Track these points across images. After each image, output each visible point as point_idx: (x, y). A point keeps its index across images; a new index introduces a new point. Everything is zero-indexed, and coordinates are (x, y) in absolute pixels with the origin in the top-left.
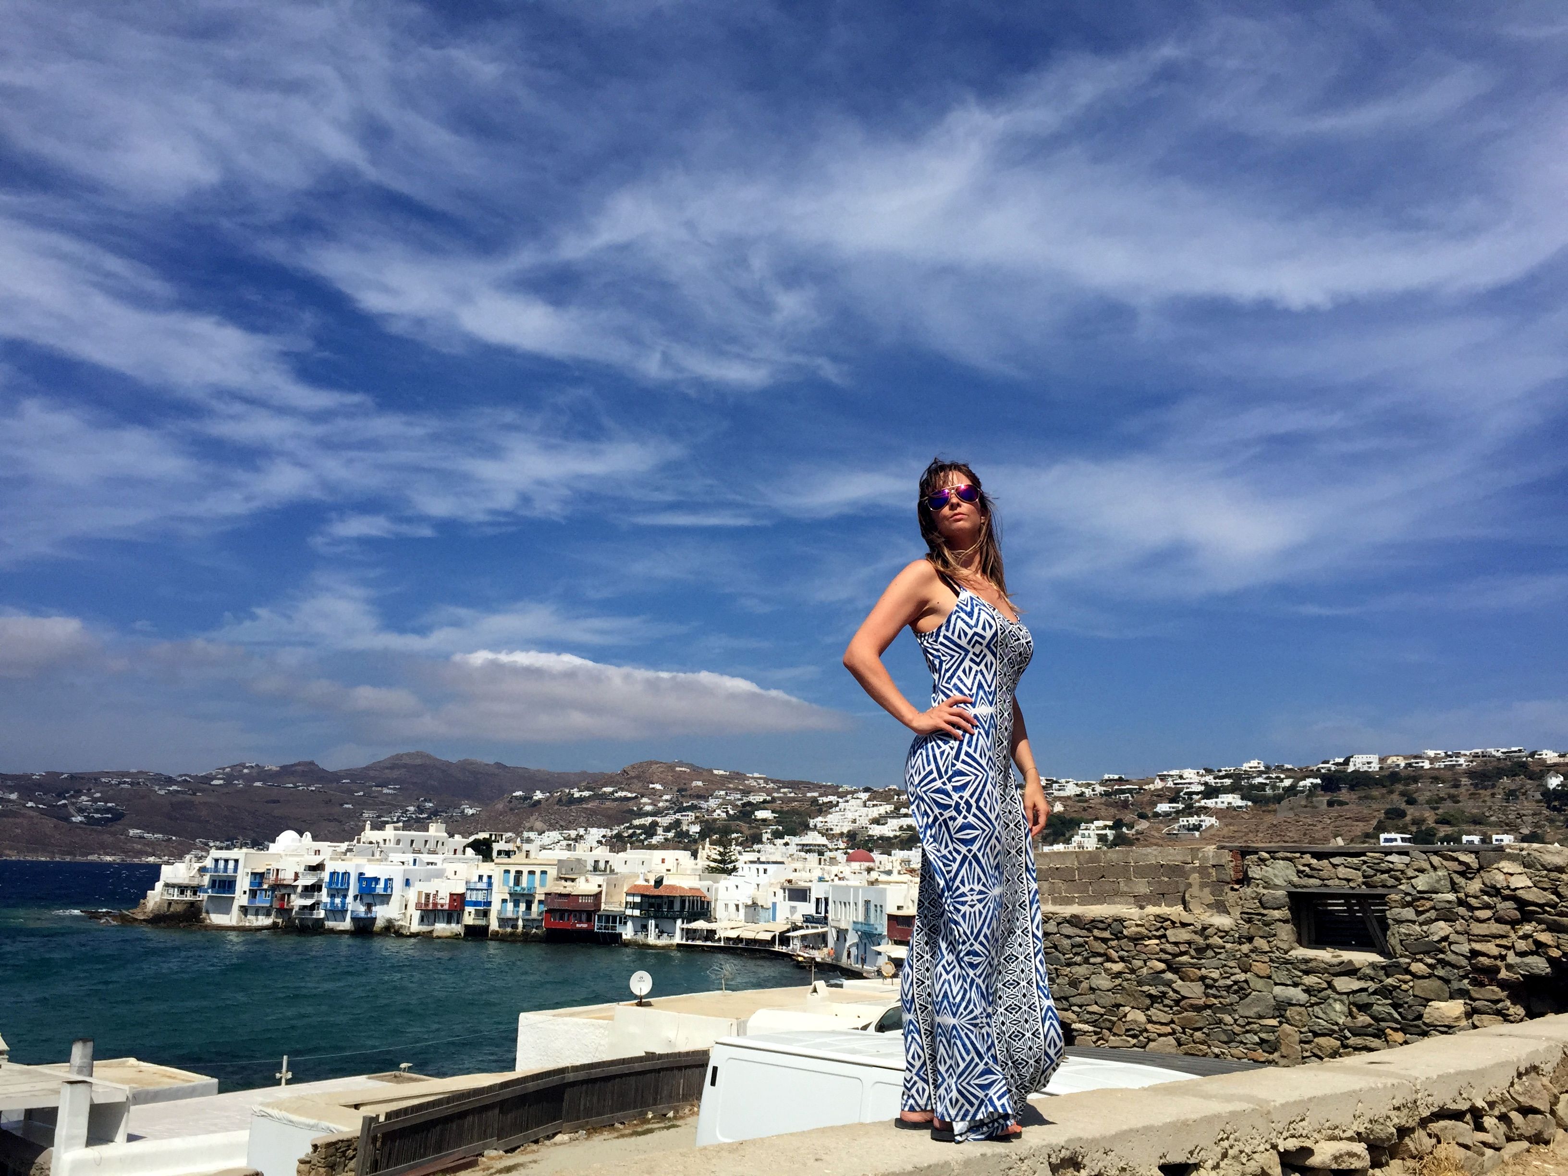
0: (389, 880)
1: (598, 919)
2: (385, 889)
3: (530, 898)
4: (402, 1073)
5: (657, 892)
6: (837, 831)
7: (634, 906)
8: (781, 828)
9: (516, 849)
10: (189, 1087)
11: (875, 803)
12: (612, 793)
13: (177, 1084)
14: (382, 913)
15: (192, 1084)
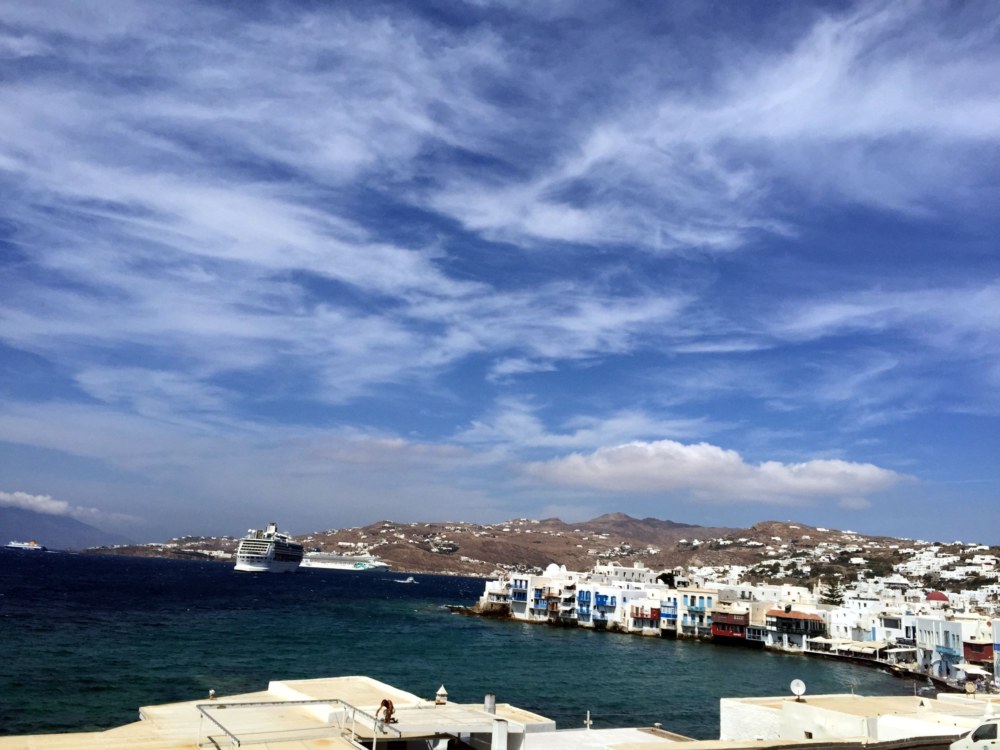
0: (613, 598)
1: (748, 631)
2: (612, 603)
3: (701, 614)
4: (656, 729)
5: (787, 616)
6: (915, 574)
7: (772, 624)
8: (871, 571)
9: (689, 581)
10: (542, 724)
11: (944, 554)
12: (746, 542)
13: (536, 722)
14: (611, 618)
15: (542, 723)
